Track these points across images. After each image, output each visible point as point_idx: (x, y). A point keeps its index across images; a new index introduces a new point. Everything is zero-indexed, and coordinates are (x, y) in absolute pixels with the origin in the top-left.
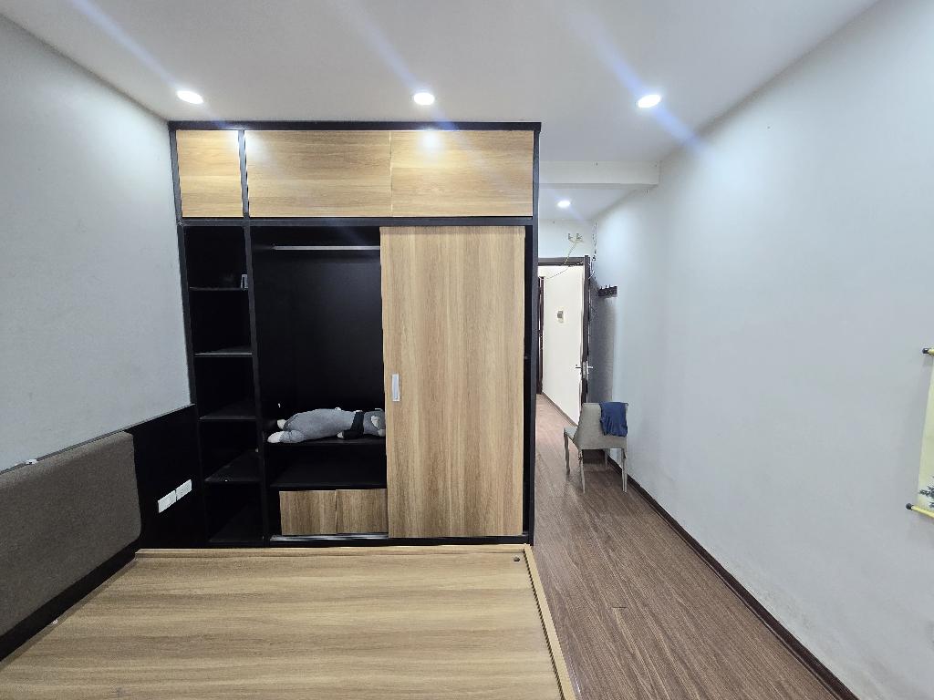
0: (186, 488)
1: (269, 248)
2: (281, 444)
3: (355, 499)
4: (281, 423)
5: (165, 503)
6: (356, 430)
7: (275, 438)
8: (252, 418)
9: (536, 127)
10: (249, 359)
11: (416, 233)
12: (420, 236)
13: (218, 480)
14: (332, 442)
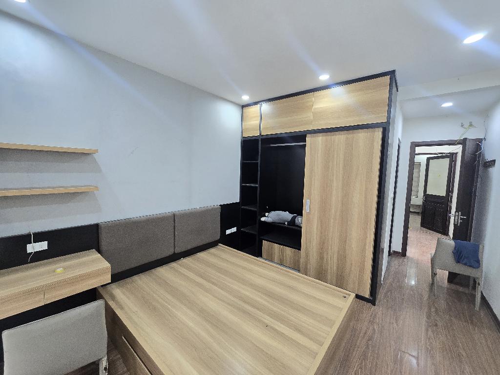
0: (234, 230)
1: (269, 146)
2: (265, 222)
3: (289, 251)
4: (267, 214)
5: (228, 232)
6: (292, 222)
7: (263, 219)
8: (256, 210)
9: (392, 73)
10: (256, 187)
11: (322, 136)
12: (324, 137)
13: (245, 230)
14: (282, 225)
